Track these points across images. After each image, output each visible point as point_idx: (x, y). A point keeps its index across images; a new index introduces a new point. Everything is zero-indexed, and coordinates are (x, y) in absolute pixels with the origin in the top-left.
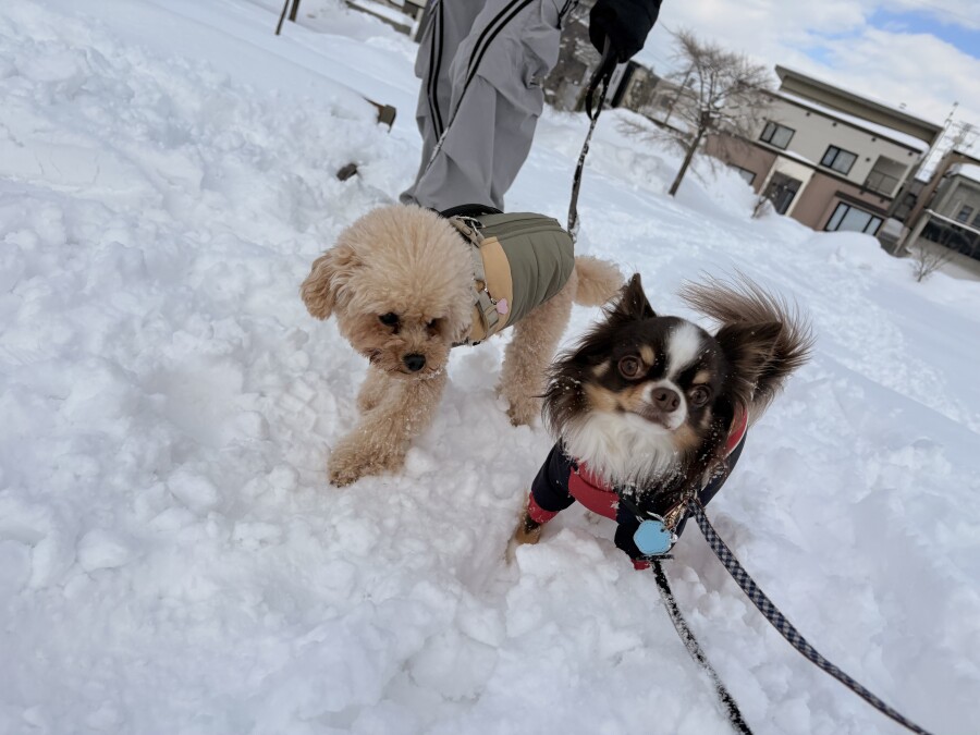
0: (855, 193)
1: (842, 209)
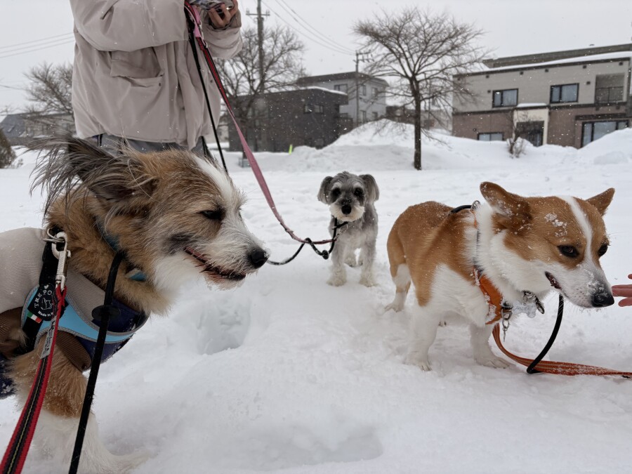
1: (588, 127)
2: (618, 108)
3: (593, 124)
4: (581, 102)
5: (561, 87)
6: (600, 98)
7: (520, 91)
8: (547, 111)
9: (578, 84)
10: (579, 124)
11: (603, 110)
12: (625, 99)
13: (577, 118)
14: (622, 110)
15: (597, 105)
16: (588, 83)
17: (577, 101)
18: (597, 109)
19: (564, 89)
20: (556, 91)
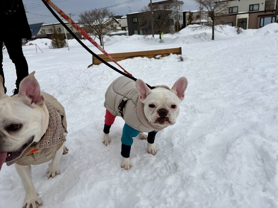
0: (264, 13)
1: (262, 19)
2: (273, 12)
3: (264, 18)
4: (260, 10)
5: (253, 5)
6: (267, 9)
7: (239, 7)
8: (248, 14)
9: (259, 4)
10: (259, 18)
11: (268, 13)
12: (275, 8)
13: (259, 16)
14: (274, 12)
15: (265, 11)
16: (263, 4)
17: (258, 10)
18: (265, 13)
19: (254, 6)
20: (251, 7)
